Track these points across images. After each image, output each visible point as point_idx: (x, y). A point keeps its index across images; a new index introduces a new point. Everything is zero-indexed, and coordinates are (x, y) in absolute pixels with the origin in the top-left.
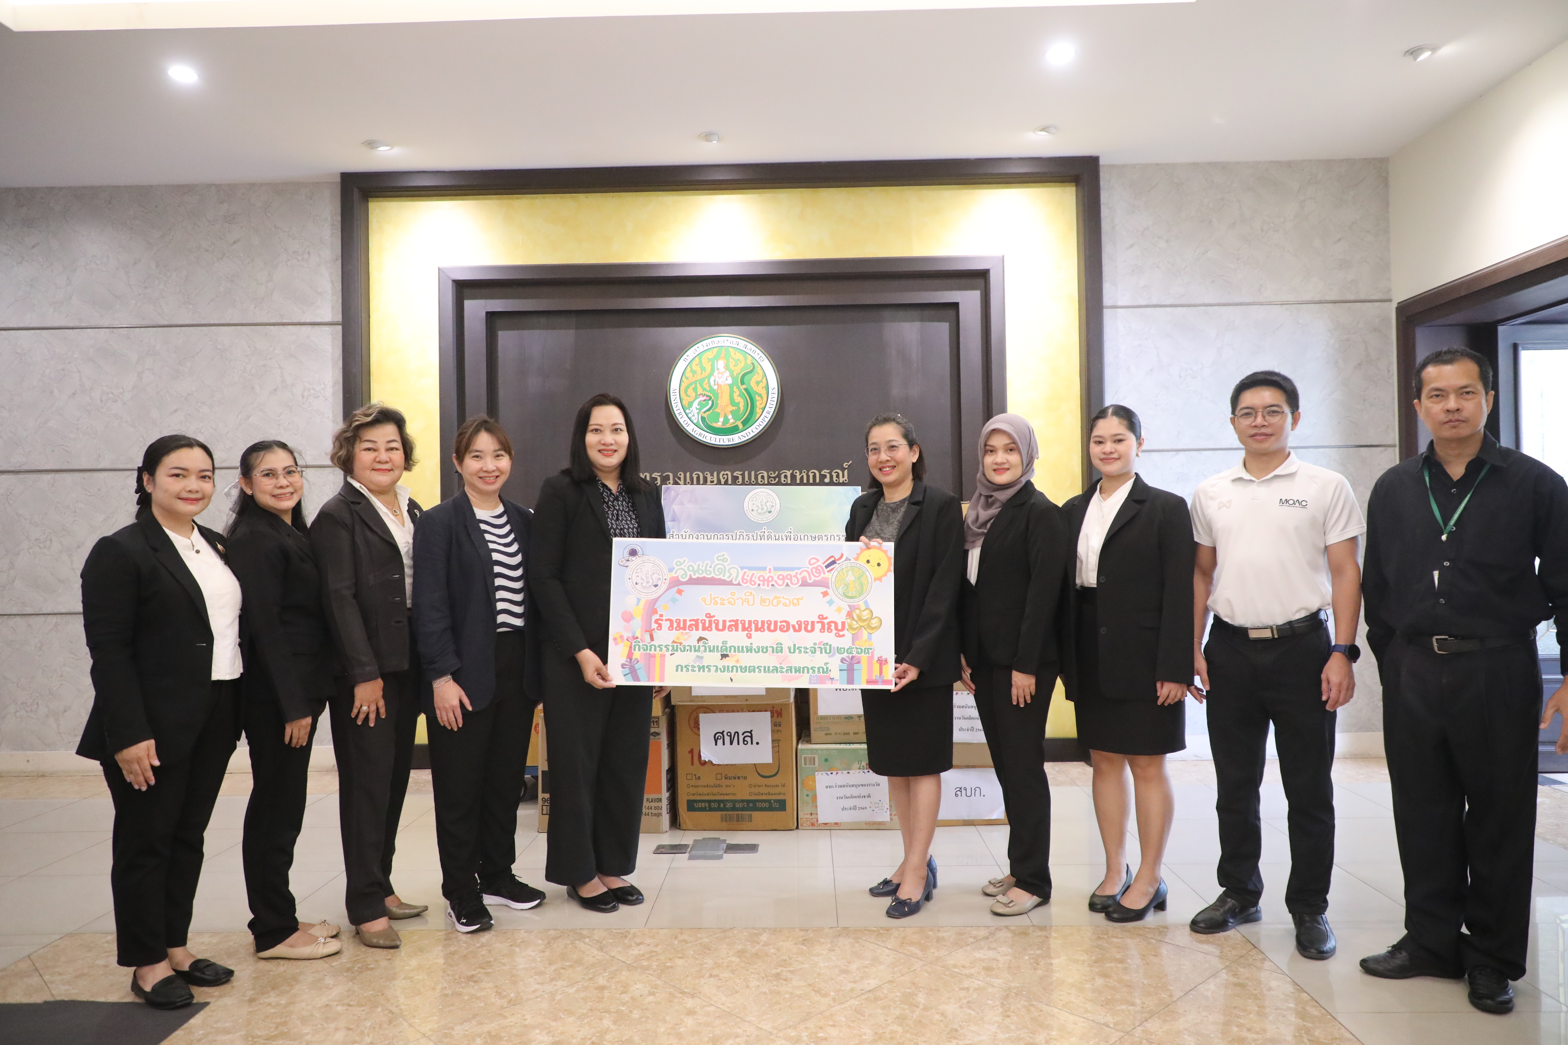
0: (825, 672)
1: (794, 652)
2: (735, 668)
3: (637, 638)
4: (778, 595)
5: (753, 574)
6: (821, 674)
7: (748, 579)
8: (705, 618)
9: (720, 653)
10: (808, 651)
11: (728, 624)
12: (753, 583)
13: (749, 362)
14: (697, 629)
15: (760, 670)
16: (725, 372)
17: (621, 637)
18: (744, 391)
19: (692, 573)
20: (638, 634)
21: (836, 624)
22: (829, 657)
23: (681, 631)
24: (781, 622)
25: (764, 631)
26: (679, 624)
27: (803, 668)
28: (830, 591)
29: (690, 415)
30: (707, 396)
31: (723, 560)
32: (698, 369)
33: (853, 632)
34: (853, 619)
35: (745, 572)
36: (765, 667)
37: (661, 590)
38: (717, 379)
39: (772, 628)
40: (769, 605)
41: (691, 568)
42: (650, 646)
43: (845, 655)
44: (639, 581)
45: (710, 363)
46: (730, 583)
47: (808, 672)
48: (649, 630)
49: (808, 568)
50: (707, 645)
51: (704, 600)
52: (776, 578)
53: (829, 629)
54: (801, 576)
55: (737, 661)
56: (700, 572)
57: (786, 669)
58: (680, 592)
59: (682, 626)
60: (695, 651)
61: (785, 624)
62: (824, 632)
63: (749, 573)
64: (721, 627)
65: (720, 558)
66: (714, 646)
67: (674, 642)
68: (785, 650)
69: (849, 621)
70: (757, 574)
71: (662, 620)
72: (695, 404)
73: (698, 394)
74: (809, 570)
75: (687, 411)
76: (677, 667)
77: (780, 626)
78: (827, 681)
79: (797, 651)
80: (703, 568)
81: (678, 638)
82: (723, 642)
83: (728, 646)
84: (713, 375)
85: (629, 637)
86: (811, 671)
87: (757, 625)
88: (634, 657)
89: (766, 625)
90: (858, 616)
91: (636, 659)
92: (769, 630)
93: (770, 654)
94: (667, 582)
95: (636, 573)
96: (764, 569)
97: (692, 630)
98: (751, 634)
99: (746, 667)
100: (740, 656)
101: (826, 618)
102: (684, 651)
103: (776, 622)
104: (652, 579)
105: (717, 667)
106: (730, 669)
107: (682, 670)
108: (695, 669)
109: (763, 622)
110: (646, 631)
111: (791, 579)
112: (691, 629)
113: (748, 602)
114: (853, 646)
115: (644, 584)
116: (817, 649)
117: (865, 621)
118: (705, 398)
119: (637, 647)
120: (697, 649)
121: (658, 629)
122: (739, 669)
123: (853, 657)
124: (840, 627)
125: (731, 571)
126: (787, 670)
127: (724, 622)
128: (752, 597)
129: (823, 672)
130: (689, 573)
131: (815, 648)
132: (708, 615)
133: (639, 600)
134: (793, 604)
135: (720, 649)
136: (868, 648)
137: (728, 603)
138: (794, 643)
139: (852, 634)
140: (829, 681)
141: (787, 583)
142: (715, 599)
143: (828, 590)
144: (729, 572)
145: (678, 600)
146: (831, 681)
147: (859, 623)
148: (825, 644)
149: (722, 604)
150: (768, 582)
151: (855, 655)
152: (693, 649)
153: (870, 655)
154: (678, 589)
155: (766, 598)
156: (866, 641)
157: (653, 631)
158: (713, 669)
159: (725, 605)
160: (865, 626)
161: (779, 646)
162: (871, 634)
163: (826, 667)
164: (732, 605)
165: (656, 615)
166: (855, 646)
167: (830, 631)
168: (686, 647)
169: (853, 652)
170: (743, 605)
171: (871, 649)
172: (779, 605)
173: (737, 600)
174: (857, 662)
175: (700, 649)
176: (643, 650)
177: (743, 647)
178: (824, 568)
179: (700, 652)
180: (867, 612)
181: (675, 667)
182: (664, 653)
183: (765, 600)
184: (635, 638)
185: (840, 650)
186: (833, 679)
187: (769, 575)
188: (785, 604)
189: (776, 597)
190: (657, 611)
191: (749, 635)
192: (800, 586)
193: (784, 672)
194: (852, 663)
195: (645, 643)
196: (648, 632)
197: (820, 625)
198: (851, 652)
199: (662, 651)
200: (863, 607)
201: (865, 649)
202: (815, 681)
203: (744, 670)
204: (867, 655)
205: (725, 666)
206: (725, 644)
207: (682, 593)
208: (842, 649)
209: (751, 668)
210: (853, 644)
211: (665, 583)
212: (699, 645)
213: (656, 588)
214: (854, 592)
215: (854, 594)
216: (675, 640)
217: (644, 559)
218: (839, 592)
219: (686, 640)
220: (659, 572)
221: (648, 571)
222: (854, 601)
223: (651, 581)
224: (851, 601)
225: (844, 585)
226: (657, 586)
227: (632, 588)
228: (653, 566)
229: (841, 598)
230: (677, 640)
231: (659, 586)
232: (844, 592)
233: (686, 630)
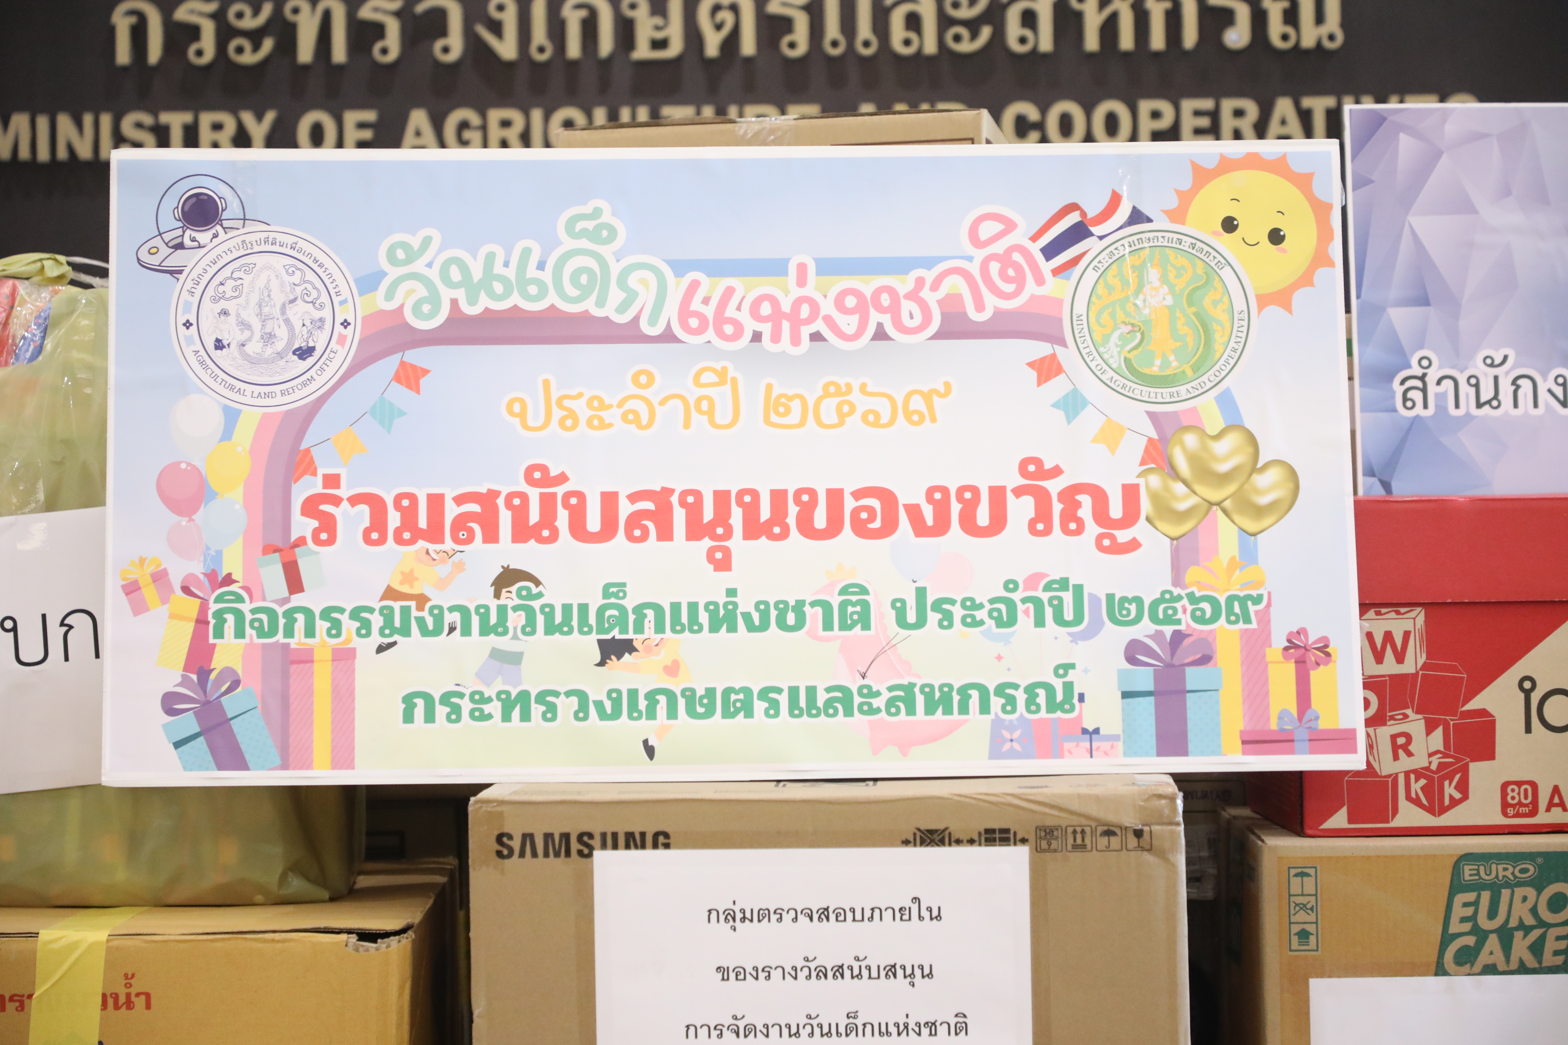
0: (1060, 707)
1: (921, 622)
2: (662, 699)
3: (228, 580)
4: (842, 382)
5: (729, 292)
6: (1043, 714)
7: (709, 311)
8: (524, 487)
9: (594, 637)
10: (981, 615)
11: (625, 509)
12: (729, 329)
15: (774, 705)
17: (160, 577)
19: (460, 295)
20: (232, 564)
21: (1099, 496)
22: (1075, 638)
23: (421, 544)
24: (858, 494)
25: (784, 534)
26: (409, 515)
27: (964, 690)
28: (1067, 356)
31: (594, 235)
33: (1176, 531)
34: (1175, 475)
35: (694, 285)
36: (794, 692)
37: (329, 372)
39: (820, 520)
40: (802, 423)
41: (455, 274)
42: (289, 615)
43: (1144, 630)
44: (230, 332)
46: (630, 333)
47: (985, 708)
48: (279, 544)
49: (970, 259)
50: (536, 604)
51: (517, 408)
52: (827, 307)
53: (1070, 519)
54: (941, 293)
55: (672, 669)
56: (498, 288)
57: (886, 695)
58: (410, 377)
59: (423, 523)
60: (485, 630)
61: (875, 503)
62: (1047, 531)
63: (713, 287)
64: (594, 523)
65: (580, 226)
66: (567, 608)
67: (390, 593)
68: (883, 615)
69: (1155, 480)
70: (747, 288)
74: (974, 269)
76: (409, 700)
77: (856, 512)
78: (1067, 745)
79: (933, 618)
80: (511, 273)
81: (409, 577)
82: (607, 587)
83: (629, 603)
85: (190, 576)
86: (996, 703)
87: (751, 511)
88: (218, 662)
89: (793, 510)
90: (1196, 460)
91: (228, 671)
92: (807, 528)
93: (812, 634)
94: (354, 335)
95: (215, 300)
96: (777, 268)
97: (470, 540)
98: (727, 552)
99: (710, 692)
100: (681, 644)
101: (1057, 471)
102: (437, 632)
103: (835, 497)
104: (287, 321)
105: (582, 696)
106: (642, 704)
107: (430, 717)
108: (487, 708)
109: (778, 497)
110: (269, 549)
111: (894, 310)
112: (462, 535)
113: (710, 413)
114: (1176, 591)
116: (1020, 607)
117: (1223, 478)
119: (230, 618)
120: (493, 620)
121: (317, 541)
122: (681, 703)
123: (1178, 637)
124: (1116, 511)
125: (633, 281)
126: (890, 703)
127: (609, 500)
128: (727, 388)
129: (1052, 706)
130: (446, 295)
131: (1011, 605)
132: (538, 475)
133: (231, 416)
134: (908, 415)
135: (592, 620)
136: (1242, 594)
137: (624, 418)
138: (919, 584)
139: (1172, 539)
140: (1077, 746)
141: (880, 325)
142: (567, 403)
143: (1059, 350)
144: (622, 283)
145: (402, 413)
146: (1088, 745)
147: (1198, 488)
148: (1054, 582)
149: (596, 422)
150: (796, 322)
151: (1188, 625)
152: (475, 620)
153: (1254, 625)
154: (403, 364)
155: (790, 392)
156: (1233, 565)
157: (297, 550)
158: (567, 706)
159: (611, 425)
160: (1227, 504)
161: (854, 598)
162: (1254, 535)
163: (1064, 683)
164: (640, 427)
165: (307, 478)
166: (1184, 587)
167: (1073, 526)
168: (446, 613)
169: (1180, 615)
170: (687, 425)
171: (1257, 600)
172: (848, 420)
173: (662, 402)
174: (1198, 656)
175: (506, 621)
176: (254, 632)
177: (693, 607)
178: (1040, 258)
179: (505, 633)
180: (1232, 440)
181: (400, 700)
182: (348, 641)
183: (783, 400)
184: (220, 579)
185: (1121, 607)
186: (1094, 736)
187: (797, 292)
188: (871, 418)
189: (832, 389)
190: (312, 462)
191: (719, 555)
192: (936, 336)
193: (878, 710)
194: (1176, 661)
195: (264, 599)
196: (277, 555)
197: (1028, 503)
198: (1170, 612)
199: (338, 635)
200: (1214, 421)
201: (1231, 599)
202: (1016, 745)
203: (701, 705)
204: (1241, 625)
205: (619, 692)
206: (615, 595)
207: (417, 380)
208: (1130, 604)
209: (733, 697)
210: (1177, 581)
211: (342, 340)
212: (503, 601)
213: (304, 359)
214: (1172, 358)
215: (1175, 364)
216: (397, 586)
217: (248, 238)
218: (1105, 356)
219: (442, 584)
220: (314, 294)
221: (267, 287)
222: (1175, 395)
223: (282, 333)
224: (1159, 396)
225: (1129, 328)
226: (310, 350)
227: (202, 363)
228: (292, 266)
229: (1117, 383)
230: (402, 583)
231: (317, 354)
232: (1129, 356)
233: (442, 541)
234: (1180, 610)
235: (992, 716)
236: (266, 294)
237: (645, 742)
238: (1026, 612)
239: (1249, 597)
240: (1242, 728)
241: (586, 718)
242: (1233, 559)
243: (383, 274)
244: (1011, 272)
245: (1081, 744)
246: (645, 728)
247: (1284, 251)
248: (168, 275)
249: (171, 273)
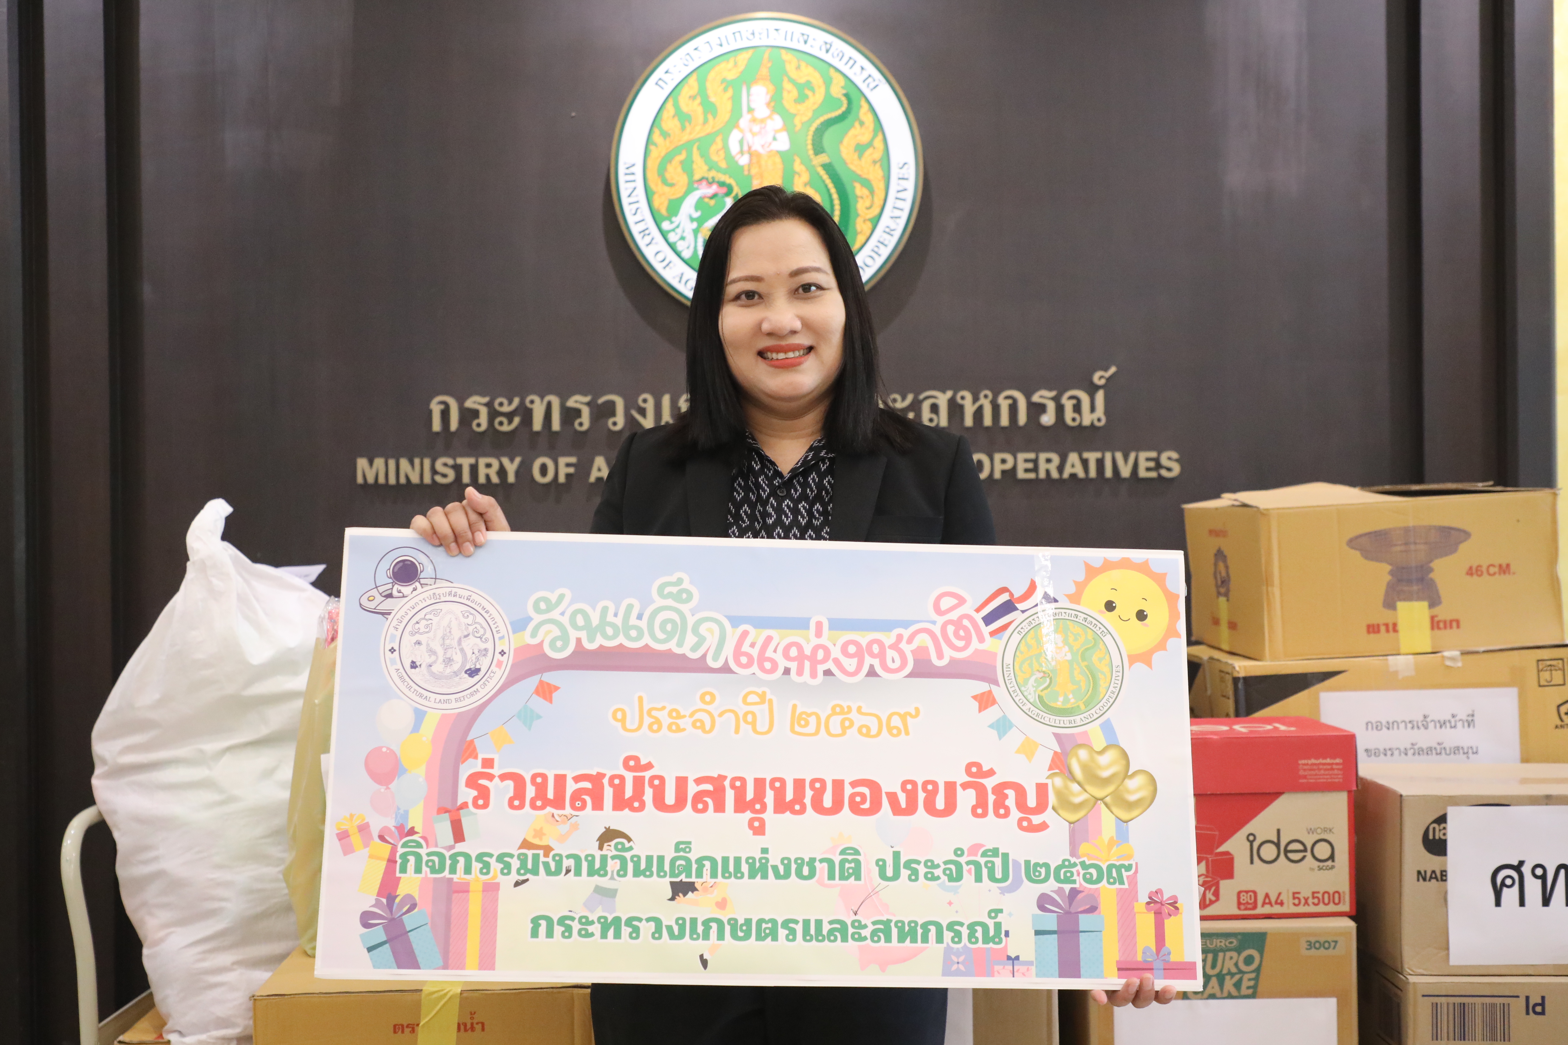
0: (992, 940)
1: (896, 876)
2: (714, 926)
3: (412, 832)
4: (845, 705)
5: (769, 639)
6: (980, 944)
7: (755, 652)
8: (622, 771)
9: (668, 880)
10: (938, 872)
11: (692, 789)
12: (768, 665)
13: (837, 89)
14: (598, 805)
15: (793, 932)
16: (770, 117)
17: (364, 829)
18: (822, 172)
19: (583, 635)
20: (415, 820)
21: (1020, 792)
22: (1003, 891)
23: (549, 810)
24: (854, 784)
25: (803, 811)
26: (541, 789)
27: (925, 926)
28: (999, 692)
29: (672, 237)
30: (721, 184)
31: (677, 597)
32: (694, 108)
33: (1073, 817)
34: (1072, 778)
35: (745, 634)
36: (806, 923)
37: (490, 686)
38: (749, 136)
39: (828, 802)
40: (817, 733)
41: (580, 620)
42: (454, 857)
43: (1050, 887)
44: (423, 658)
45: (730, 93)
46: (700, 666)
47: (940, 939)
48: (449, 807)
49: (934, 623)
50: (628, 855)
51: (619, 715)
52: (836, 652)
53: (1000, 807)
54: (914, 646)
55: (722, 904)
56: (610, 631)
57: (871, 927)
58: (546, 691)
59: (550, 795)
60: (591, 873)
61: (865, 790)
62: (984, 815)
63: (757, 636)
64: (670, 798)
65: (667, 590)
66: (649, 859)
67: (526, 844)
68: (870, 870)
69: (1058, 781)
70: (781, 638)
71: (490, 777)
72: (688, 207)
73: (697, 177)
74: (937, 630)
75: (666, 225)
76: (535, 921)
77: (852, 796)
78: (997, 968)
79: (905, 873)
80: (618, 621)
81: (539, 833)
82: (678, 844)
83: (693, 856)
84: (737, 126)
85: (386, 828)
86: (948, 935)
87: (780, 793)
88: (402, 890)
89: (809, 793)
90: (1086, 769)
91: (409, 897)
92: (818, 807)
93: (820, 883)
94: (508, 661)
95: (412, 634)
96: (801, 624)
97: (583, 807)
98: (762, 822)
99: (748, 922)
100: (728, 887)
101: (991, 773)
102: (557, 872)
103: (838, 785)
104: (462, 650)
105: (658, 922)
106: (700, 929)
107: (550, 934)
108: (591, 929)
109: (799, 784)
110: (442, 810)
111: (882, 656)
112: (578, 804)
113: (753, 724)
114: (1073, 860)
115: (438, 668)
116: (965, 868)
117: (1105, 782)
118: (714, 188)
119: (412, 859)
120: (597, 865)
121: (476, 805)
122: (728, 928)
123: (1074, 892)
124: (1032, 802)
125: (703, 629)
126: (874, 933)
127: (681, 783)
128: (766, 706)
129: (986, 939)
130: (573, 635)
131: (959, 866)
132: (633, 763)
133: (420, 716)
134: (890, 729)
135: (667, 867)
136: (1118, 864)
137: (694, 725)
138: (895, 849)
139: (1070, 823)
140: (1004, 968)
141: (872, 667)
142: (654, 713)
143: (994, 688)
144: (695, 631)
145: (539, 717)
146: (1011, 968)
147: (1088, 788)
148: (989, 850)
149: (674, 728)
150: (814, 663)
151: (1081, 884)
152: (585, 865)
153: (1126, 886)
154: (541, 682)
155: (809, 711)
156: (1111, 843)
157: (461, 811)
158: (647, 928)
159: (684, 730)
160: (1108, 799)
161: (850, 858)
162: (1126, 822)
163: (995, 922)
164: (704, 731)
165: (471, 760)
166: (1078, 858)
167: (1002, 811)
168: (564, 859)
169: (1075, 877)
170: (737, 731)
171: (1128, 868)
172: (848, 731)
173: (721, 715)
174: (1088, 907)
175: (606, 866)
176: (428, 870)
177: (738, 860)
178: (981, 624)
179: (606, 874)
180: (1111, 755)
181: (530, 921)
182: (495, 877)
183: (804, 716)
184: (406, 831)
185: (1035, 870)
186: (1015, 962)
187: (815, 641)
188: (864, 730)
189: (838, 710)
190: (475, 749)
191: (756, 824)
192: (910, 675)
193: (865, 938)
194: (1073, 910)
195: (436, 846)
196: (447, 815)
197: (971, 793)
198: (1068, 875)
199: (488, 873)
200: (1099, 741)
201: (1110, 867)
202: (961, 967)
203: (742, 931)
204: (1117, 886)
205: (684, 919)
206: (684, 850)
207: (551, 693)
208: (1041, 868)
209: (764, 926)
210: (1073, 853)
211: (500, 663)
212: (604, 852)
213: (473, 677)
214: (1071, 696)
215: (1072, 701)
216: (531, 839)
217: (437, 591)
218: (1025, 694)
219: (562, 838)
220: (482, 632)
221: (449, 626)
222: (1073, 722)
223: (458, 658)
224: (1062, 722)
225: (1042, 674)
226: (477, 671)
227: (401, 677)
228: (467, 611)
229: (1033, 712)
230: (535, 837)
231: (481, 673)
232: (1042, 694)
233: (563, 808)
234: (1075, 874)
235: (945, 945)
236: (448, 631)
237: (701, 956)
238: (969, 871)
239: (1123, 866)
240: (1118, 959)
241: (660, 938)
242: (1112, 838)
243: (530, 619)
244: (962, 633)
245: (1006, 967)
246: (701, 946)
247: (1146, 625)
248: (380, 616)
249: (383, 614)
